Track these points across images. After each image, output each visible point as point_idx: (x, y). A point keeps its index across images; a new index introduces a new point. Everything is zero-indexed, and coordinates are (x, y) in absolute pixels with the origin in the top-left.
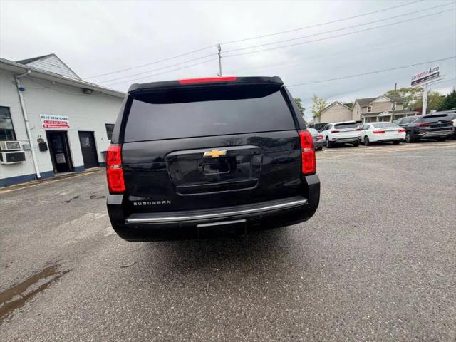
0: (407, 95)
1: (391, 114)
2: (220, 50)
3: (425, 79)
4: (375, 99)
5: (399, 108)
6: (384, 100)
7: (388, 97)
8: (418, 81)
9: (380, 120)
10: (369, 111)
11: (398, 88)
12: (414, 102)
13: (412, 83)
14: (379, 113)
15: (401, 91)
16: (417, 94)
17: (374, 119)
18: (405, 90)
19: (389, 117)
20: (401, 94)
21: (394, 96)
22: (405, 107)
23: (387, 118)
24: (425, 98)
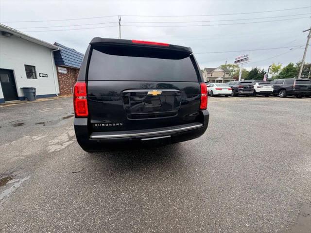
0: (231, 68)
1: (222, 79)
2: (120, 20)
3: (241, 60)
4: (214, 69)
5: (227, 76)
6: (220, 70)
7: (222, 68)
8: (238, 61)
9: (217, 82)
10: (212, 76)
11: (227, 64)
12: (234, 73)
13: (235, 62)
14: (216, 78)
15: (228, 65)
16: (236, 69)
17: (213, 81)
18: (230, 66)
19: (222, 80)
20: (228, 67)
21: (225, 68)
22: (230, 75)
23: (220, 81)
24: (240, 71)
